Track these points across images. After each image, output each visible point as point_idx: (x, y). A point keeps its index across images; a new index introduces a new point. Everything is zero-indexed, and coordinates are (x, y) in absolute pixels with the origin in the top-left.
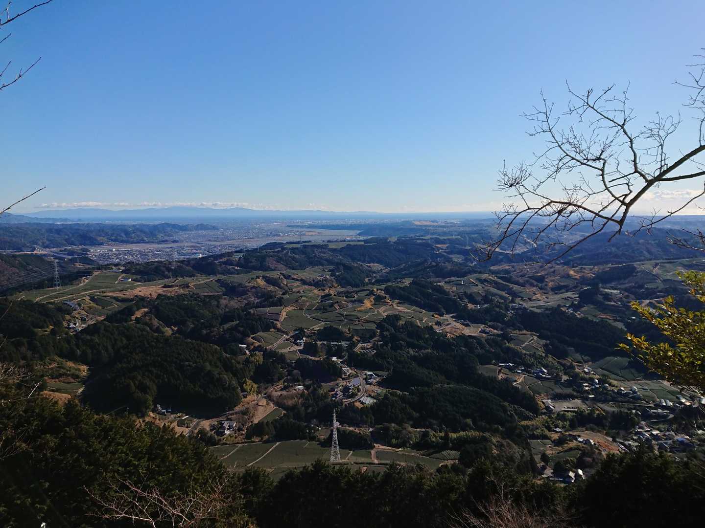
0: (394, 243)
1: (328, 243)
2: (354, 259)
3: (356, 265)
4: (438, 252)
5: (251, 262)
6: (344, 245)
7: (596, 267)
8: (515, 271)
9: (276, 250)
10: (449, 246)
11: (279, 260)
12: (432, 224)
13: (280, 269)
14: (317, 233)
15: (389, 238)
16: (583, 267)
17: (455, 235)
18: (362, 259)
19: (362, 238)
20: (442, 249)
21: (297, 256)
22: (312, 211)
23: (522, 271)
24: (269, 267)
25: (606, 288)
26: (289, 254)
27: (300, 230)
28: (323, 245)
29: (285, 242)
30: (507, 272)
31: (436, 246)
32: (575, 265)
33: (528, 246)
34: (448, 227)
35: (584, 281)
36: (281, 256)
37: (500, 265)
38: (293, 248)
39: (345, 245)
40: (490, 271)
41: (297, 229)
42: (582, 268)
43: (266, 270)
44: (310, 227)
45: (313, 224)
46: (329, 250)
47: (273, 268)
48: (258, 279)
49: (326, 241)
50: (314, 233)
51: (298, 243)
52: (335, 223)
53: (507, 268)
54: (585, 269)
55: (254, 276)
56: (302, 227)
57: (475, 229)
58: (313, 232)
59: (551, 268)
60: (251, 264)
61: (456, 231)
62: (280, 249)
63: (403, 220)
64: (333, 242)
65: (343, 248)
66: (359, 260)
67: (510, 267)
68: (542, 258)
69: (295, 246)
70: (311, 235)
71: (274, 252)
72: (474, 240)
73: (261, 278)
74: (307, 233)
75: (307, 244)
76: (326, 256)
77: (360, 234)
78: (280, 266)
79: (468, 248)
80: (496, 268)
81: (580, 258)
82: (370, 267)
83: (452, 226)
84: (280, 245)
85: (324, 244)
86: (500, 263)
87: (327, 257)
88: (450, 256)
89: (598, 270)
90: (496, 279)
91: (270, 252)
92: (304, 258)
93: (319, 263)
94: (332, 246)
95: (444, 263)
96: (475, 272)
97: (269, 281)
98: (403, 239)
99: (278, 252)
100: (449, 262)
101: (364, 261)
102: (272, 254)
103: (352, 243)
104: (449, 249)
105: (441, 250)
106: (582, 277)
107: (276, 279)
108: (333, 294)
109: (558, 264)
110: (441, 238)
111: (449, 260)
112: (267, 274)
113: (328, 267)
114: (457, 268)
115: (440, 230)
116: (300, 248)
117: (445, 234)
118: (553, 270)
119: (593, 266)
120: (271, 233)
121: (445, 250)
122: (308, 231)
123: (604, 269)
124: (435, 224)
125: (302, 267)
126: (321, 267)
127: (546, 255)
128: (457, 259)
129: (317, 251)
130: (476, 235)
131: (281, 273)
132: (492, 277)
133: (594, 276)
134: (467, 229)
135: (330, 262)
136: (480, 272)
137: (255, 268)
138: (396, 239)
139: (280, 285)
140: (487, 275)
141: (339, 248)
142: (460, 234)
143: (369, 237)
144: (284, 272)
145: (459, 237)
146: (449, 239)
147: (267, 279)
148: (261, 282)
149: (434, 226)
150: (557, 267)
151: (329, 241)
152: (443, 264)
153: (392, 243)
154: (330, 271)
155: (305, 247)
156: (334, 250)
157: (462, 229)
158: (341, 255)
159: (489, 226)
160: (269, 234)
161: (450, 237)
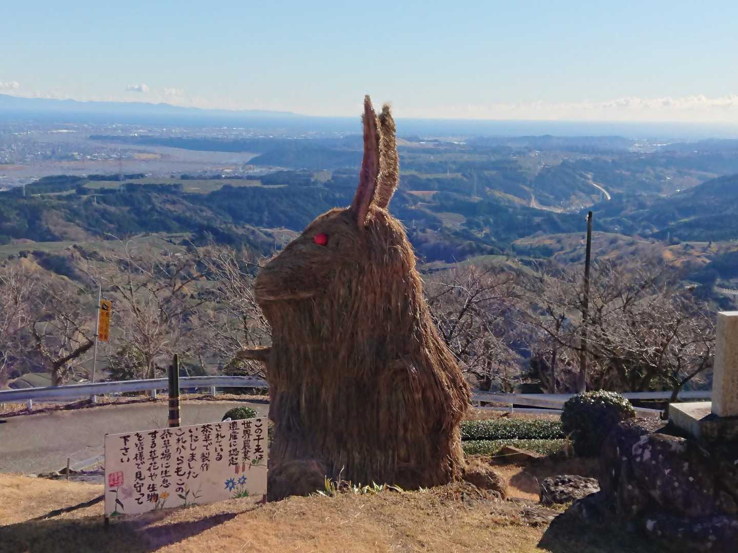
0: (326, 185)
1: (184, 182)
2: (237, 218)
3: (240, 231)
4: (413, 208)
5: (8, 220)
6: (216, 186)
7: (713, 244)
8: (562, 249)
9: (65, 193)
10: (437, 193)
11: (73, 216)
12: (408, 144)
13: (73, 237)
14: (158, 156)
15: (315, 175)
16: (689, 243)
17: (452, 171)
18: (256, 218)
19: (256, 170)
20: (423, 201)
21: (112, 209)
22: (149, 105)
23: (575, 250)
24: (48, 231)
25: (727, 288)
26: (95, 204)
27: (120, 147)
28: (169, 186)
29: (85, 175)
30: (548, 252)
31: (411, 195)
32: (676, 239)
33: (594, 196)
34: (439, 152)
35: (687, 272)
36: (75, 206)
37: (534, 237)
38: (103, 191)
39: (219, 187)
40: (514, 248)
41: (113, 146)
42: (687, 245)
43: (43, 240)
44: (145, 140)
45: (150, 135)
46: (184, 197)
47: (57, 234)
48: (23, 258)
49: (179, 176)
50: (151, 156)
51: (116, 178)
52: (200, 134)
53: (548, 242)
54: (692, 247)
55: (16, 253)
56: (125, 140)
57: (493, 159)
58: (149, 153)
59: (632, 244)
60: (8, 224)
61: (454, 163)
62: (74, 191)
63: (348, 133)
64: (192, 178)
65: (214, 194)
66: (249, 221)
67: (553, 242)
68: (619, 222)
69: (107, 185)
70: (146, 161)
71: (59, 198)
72: (489, 183)
73: (30, 256)
74: (136, 155)
75: (134, 181)
76: (177, 209)
77: (254, 162)
78: (75, 230)
79: (476, 199)
80: (526, 243)
81: (689, 225)
82: (270, 235)
83: (446, 151)
84: (74, 181)
85: (172, 182)
86: (535, 231)
87: (180, 212)
88: (439, 215)
89: (718, 251)
90: (520, 265)
91: (50, 197)
92: (129, 212)
93: (161, 225)
94: (191, 188)
95: (423, 231)
96: (482, 251)
97: (48, 263)
98: (345, 176)
99: (69, 198)
100: (434, 228)
101: (259, 223)
102: (55, 202)
103: (235, 184)
104: (437, 200)
105: (420, 203)
106: (687, 265)
107: (63, 260)
108: (189, 294)
109: (645, 237)
110: (424, 176)
111: (434, 224)
112: (47, 248)
113: (178, 234)
114: (447, 243)
115: (424, 158)
116: (119, 190)
117: (432, 167)
118: (632, 248)
119: (708, 243)
120: (53, 152)
121: (429, 202)
122: (139, 152)
123: (728, 248)
124: (414, 144)
125: (123, 231)
126: (164, 234)
127: (626, 217)
128: (453, 222)
129: (157, 200)
130: (494, 172)
131: (75, 247)
132: (514, 262)
133: (708, 261)
134: (477, 158)
135: (184, 223)
136: (491, 252)
137: (16, 234)
138: (330, 177)
139: (72, 272)
140: (505, 258)
141: (206, 193)
142: (462, 168)
143: (274, 170)
144: (82, 244)
145: (459, 175)
146: (438, 181)
147: (45, 257)
148: (30, 264)
149: (410, 150)
150: (643, 243)
151: (184, 177)
152: (420, 234)
153: (319, 186)
154: (185, 243)
155: (131, 187)
156: (194, 198)
157: (466, 157)
158: (210, 208)
159: (519, 153)
160: (49, 153)
161: (440, 176)
